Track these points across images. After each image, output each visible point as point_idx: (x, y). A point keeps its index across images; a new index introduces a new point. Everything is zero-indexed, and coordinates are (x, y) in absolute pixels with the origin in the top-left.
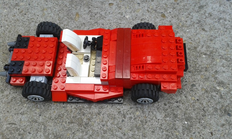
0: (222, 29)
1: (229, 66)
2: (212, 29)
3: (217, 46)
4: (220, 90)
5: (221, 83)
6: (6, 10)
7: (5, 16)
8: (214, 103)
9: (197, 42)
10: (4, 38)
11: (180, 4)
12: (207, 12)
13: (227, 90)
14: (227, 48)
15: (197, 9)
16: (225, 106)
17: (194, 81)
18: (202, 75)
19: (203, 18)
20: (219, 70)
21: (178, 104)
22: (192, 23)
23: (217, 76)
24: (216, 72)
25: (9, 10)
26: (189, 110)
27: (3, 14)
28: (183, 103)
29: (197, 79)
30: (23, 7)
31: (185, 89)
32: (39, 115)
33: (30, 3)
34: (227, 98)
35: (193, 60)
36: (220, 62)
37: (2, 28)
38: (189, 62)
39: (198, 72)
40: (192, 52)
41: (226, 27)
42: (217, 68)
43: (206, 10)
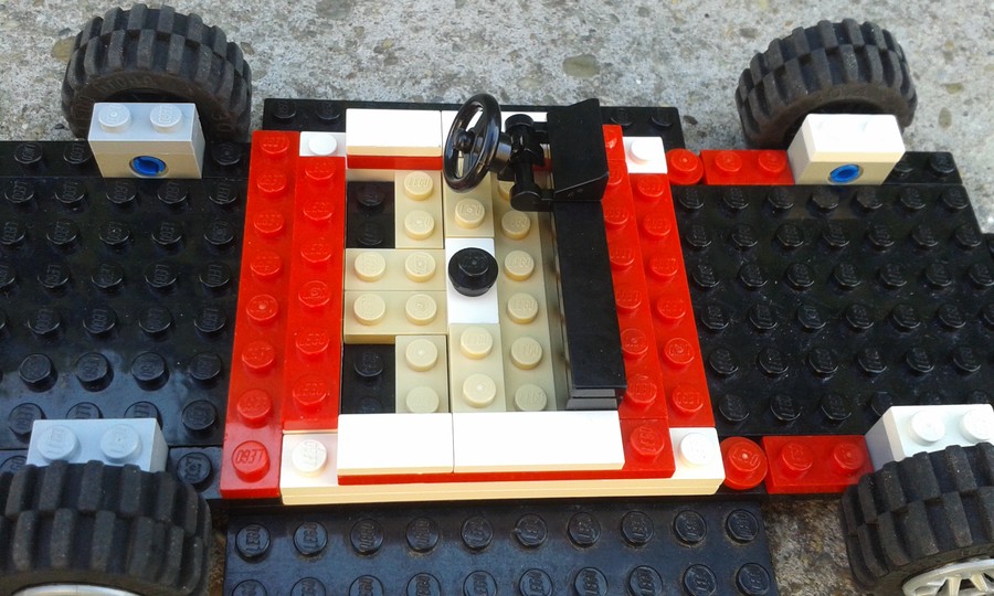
12: (367, 40)
15: (309, 15)
19: (335, 73)
43: (367, 25)
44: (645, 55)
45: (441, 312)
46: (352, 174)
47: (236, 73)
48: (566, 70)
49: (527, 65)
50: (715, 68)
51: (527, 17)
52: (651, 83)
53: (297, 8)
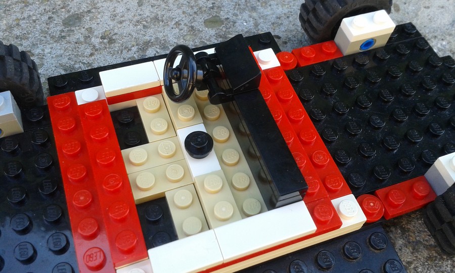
12: (95, 34)
15: (59, 28)
19: (83, 55)
43: (93, 26)
44: (244, 10)
45: (187, 172)
46: (112, 108)
47: (29, 68)
48: (206, 26)
49: (186, 28)
50: (280, 9)
51: (177, 3)
52: (252, 23)
53: (52, 25)
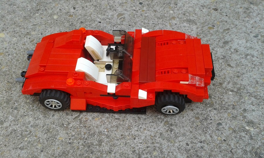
0: (249, 65)
1: (259, 104)
2: (238, 65)
3: (244, 83)
4: (249, 130)
5: (251, 123)
6: (15, 39)
7: (14, 44)
8: (243, 144)
9: (222, 77)
10: (10, 66)
11: (203, 39)
12: (232, 48)
13: (257, 130)
14: (256, 85)
15: (222, 44)
16: (256, 148)
17: (220, 120)
18: (229, 113)
19: (228, 53)
20: (248, 108)
21: (202, 144)
22: (217, 58)
23: (246, 114)
24: (245, 110)
25: (19, 39)
26: (214, 151)
27: (12, 42)
28: (208, 144)
29: (223, 117)
30: (35, 36)
31: (210, 128)
32: (40, 151)
33: (43, 32)
34: (257, 139)
35: (219, 97)
36: (249, 99)
37: (10, 56)
38: (214, 98)
39: (224, 109)
40: (218, 88)
41: (254, 64)
42: (245, 106)
43: (232, 46)
49: (260, 53)
53: (220, 43)
